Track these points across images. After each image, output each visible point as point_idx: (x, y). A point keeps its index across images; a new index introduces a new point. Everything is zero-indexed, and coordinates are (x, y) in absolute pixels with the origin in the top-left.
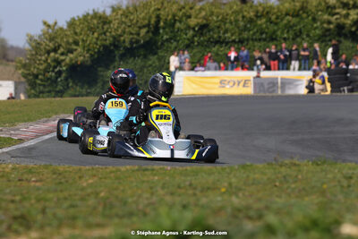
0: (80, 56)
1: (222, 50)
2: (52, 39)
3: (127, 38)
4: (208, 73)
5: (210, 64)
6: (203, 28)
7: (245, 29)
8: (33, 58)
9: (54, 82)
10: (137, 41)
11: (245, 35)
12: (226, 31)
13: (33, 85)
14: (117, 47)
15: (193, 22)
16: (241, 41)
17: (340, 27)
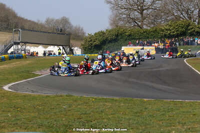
0: (97, 42)
1: (135, 41)
2: (90, 38)
3: (109, 38)
4: (130, 47)
5: (131, 45)
6: (130, 35)
7: (141, 35)
8: (85, 43)
9: (91, 49)
10: (112, 39)
12: (136, 36)
13: (85, 50)
14: (107, 40)
15: (127, 34)
16: (140, 39)
17: (165, 35)
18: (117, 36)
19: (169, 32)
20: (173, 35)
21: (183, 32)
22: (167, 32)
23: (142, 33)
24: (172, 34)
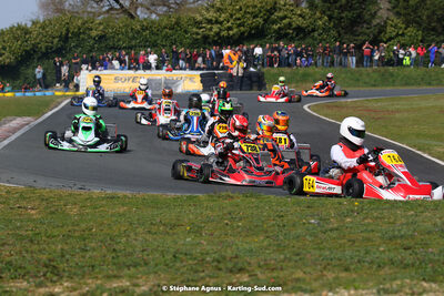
0: (7, 58)
3: (43, 46)
6: (102, 38)
10: (52, 48)
11: (133, 43)
12: (119, 40)
14: (35, 52)
15: (94, 33)
16: (130, 47)
17: (206, 38)
18: (65, 39)
19: (216, 28)
20: (229, 37)
21: (257, 27)
22: (211, 29)
23: (138, 32)
24: (224, 33)
